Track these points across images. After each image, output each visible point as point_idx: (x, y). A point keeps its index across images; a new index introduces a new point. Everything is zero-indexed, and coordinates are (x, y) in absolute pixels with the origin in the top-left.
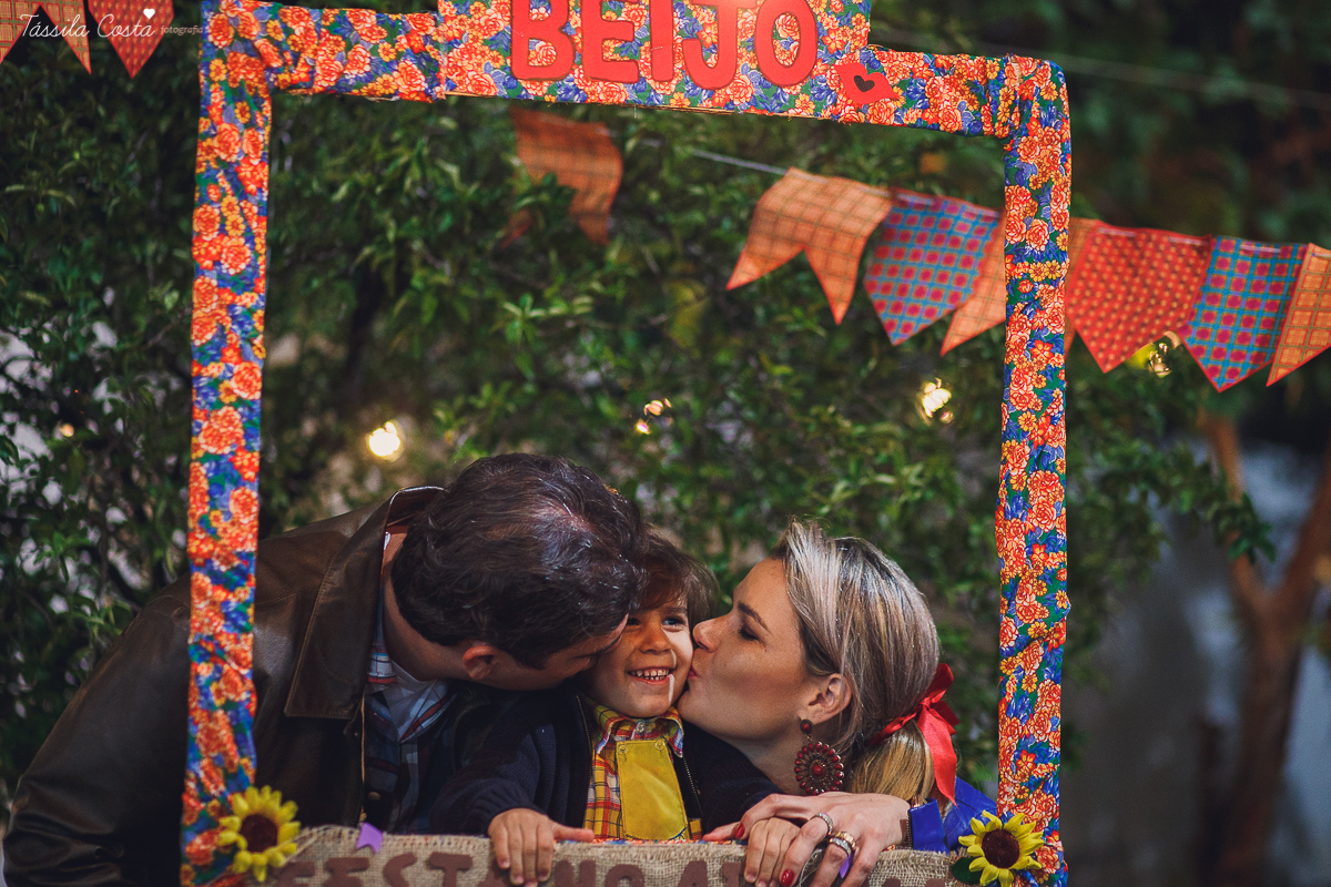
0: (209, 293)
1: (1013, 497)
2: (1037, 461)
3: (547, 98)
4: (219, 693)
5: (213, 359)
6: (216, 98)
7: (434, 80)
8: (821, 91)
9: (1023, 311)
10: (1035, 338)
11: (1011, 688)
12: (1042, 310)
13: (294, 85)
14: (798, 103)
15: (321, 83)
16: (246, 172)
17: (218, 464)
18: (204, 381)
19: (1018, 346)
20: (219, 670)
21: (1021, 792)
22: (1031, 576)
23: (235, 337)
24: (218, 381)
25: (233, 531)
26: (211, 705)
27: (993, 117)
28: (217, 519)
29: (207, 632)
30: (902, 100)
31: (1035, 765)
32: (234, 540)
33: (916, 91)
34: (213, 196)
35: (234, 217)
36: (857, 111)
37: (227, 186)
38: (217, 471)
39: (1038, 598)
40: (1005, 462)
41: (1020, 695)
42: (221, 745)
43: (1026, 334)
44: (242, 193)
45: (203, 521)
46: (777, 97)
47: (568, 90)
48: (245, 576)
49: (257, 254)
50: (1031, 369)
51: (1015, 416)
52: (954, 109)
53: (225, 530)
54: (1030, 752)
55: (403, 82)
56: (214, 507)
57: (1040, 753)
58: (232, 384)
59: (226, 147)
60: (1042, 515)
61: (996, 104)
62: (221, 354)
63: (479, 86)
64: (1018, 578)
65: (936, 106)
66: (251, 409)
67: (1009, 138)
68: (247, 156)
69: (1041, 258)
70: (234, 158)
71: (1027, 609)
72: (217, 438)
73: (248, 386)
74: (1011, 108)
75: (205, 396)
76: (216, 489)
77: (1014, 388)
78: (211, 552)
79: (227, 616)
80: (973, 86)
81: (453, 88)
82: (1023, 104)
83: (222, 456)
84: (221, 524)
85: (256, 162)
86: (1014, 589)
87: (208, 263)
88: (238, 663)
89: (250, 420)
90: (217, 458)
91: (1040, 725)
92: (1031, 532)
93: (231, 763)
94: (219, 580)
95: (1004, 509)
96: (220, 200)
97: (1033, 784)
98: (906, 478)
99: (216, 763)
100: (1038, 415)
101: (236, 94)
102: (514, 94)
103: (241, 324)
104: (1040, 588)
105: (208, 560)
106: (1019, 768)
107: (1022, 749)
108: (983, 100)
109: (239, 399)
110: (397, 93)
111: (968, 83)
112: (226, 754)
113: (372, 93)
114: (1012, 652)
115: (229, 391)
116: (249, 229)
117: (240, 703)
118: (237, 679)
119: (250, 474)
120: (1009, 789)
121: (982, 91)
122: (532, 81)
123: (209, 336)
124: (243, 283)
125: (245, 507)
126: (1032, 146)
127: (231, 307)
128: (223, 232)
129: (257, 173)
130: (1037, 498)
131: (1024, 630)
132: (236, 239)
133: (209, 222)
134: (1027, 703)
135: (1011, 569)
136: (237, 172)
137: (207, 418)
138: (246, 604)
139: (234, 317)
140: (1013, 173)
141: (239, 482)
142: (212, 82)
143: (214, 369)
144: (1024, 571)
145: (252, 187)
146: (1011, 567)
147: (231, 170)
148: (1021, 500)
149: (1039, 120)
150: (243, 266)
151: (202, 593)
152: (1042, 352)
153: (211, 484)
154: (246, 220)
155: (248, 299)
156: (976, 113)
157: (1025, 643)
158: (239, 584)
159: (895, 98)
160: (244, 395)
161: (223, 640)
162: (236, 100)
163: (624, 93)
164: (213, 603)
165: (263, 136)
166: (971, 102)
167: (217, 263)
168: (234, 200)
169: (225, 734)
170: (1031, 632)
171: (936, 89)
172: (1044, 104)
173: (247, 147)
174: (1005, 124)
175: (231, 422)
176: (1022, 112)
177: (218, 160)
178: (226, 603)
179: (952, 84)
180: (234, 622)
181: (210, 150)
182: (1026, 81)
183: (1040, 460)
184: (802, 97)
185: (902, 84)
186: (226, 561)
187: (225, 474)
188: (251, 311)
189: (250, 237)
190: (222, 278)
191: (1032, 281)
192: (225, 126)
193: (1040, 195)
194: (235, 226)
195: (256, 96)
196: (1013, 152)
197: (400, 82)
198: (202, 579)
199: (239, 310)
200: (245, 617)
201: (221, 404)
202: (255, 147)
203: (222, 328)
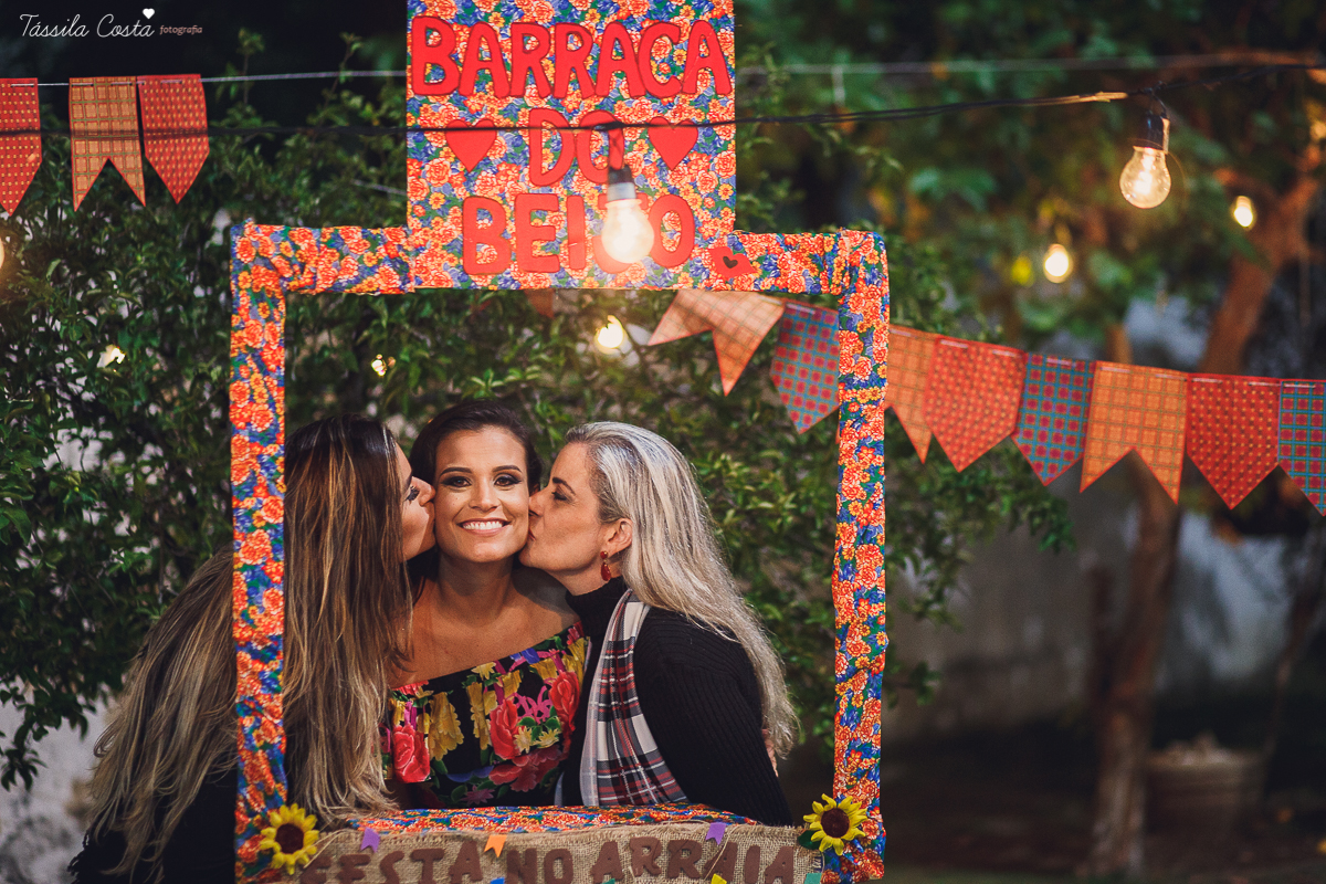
0: (243, 447)
1: (845, 565)
2: (862, 538)
3: (491, 288)
4: (259, 737)
5: (247, 495)
6: (244, 301)
7: (406, 280)
8: (697, 269)
9: (852, 426)
10: (861, 445)
11: (843, 705)
12: (866, 423)
13: (302, 288)
14: (680, 279)
15: (322, 286)
16: (268, 355)
17: (254, 572)
18: (241, 512)
19: (849, 452)
20: (259, 721)
21: (851, 780)
22: (858, 622)
23: (263, 478)
24: (252, 511)
25: (266, 620)
26: (253, 747)
27: (829, 281)
28: (254, 612)
29: (249, 694)
30: (760, 271)
31: (861, 760)
32: (266, 627)
33: (770, 264)
34: (244, 375)
35: (260, 389)
36: (725, 283)
37: (254, 366)
38: (253, 577)
39: (863, 638)
40: (840, 539)
41: (850, 709)
42: (262, 776)
43: (855, 443)
44: (266, 372)
45: (244, 615)
46: (664, 276)
47: (506, 281)
48: (276, 652)
49: (278, 416)
50: (858, 468)
51: (846, 505)
52: (800, 276)
53: (260, 620)
54: (857, 751)
55: (382, 282)
56: (251, 604)
57: (865, 751)
58: (262, 513)
59: (253, 338)
60: (866, 576)
61: (831, 270)
62: (253, 491)
63: (439, 281)
64: (848, 624)
65: (785, 275)
66: (277, 531)
67: (842, 295)
68: (268, 343)
69: (865, 386)
70: (259, 346)
71: (855, 646)
72: (252, 553)
73: (274, 513)
74: (843, 273)
75: (243, 522)
76: (253, 591)
77: (845, 484)
78: (250, 637)
79: (263, 682)
80: (814, 258)
81: (420, 283)
82: (852, 269)
83: (256, 566)
84: (257, 616)
85: (275, 347)
86: (845, 631)
87: (242, 424)
88: (272, 716)
89: (276, 539)
90: (252, 568)
91: (865, 731)
92: (858, 590)
93: (269, 789)
94: (256, 656)
95: (838, 572)
96: (249, 377)
97: (860, 774)
98: (782, 505)
99: (259, 788)
100: (863, 503)
101: (259, 297)
102: (465, 286)
103: (267, 469)
104: (865, 630)
105: (248, 642)
106: (849, 763)
107: (851, 749)
108: (821, 268)
109: (268, 523)
110: (378, 290)
111: (810, 256)
112: (265, 782)
113: (360, 290)
114: (844, 679)
115: (260, 519)
116: (271, 397)
117: (274, 745)
118: (272, 727)
119: (277, 578)
120: (841, 778)
121: (821, 262)
122: (479, 275)
123: (244, 478)
124: (268, 437)
125: (274, 602)
126: (859, 300)
127: (259, 457)
128: (252, 401)
129: (277, 356)
130: (862, 564)
131: (852, 662)
132: (262, 405)
133: (242, 394)
134: (855, 715)
135: (842, 618)
136: (261, 356)
137: (244, 539)
138: (278, 672)
139: (262, 464)
140: (844, 321)
141: (269, 585)
142: (240, 289)
143: (249, 503)
144: (853, 619)
145: (273, 366)
146: (843, 617)
147: (257, 355)
148: (850, 567)
149: (865, 280)
150: (267, 425)
151: (245, 666)
152: (867, 455)
153: (249, 587)
154: (269, 390)
155: (273, 450)
156: (817, 278)
157: (853, 672)
158: (271, 659)
159: (754, 270)
160: (271, 520)
161: (261, 699)
162: (258, 302)
163: (550, 280)
164: (253, 673)
165: (279, 328)
166: (813, 270)
167: (248, 424)
168: (260, 376)
169: (264, 767)
170: (857, 664)
171: (786, 262)
172: (869, 267)
173: (268, 337)
174: (838, 285)
175: (262, 541)
176: (851, 275)
177: (247, 347)
178: (262, 672)
179: (797, 257)
180: (269, 685)
181: (240, 339)
182: (855, 252)
183: (865, 536)
184: (683, 275)
185: (759, 260)
186: (261, 642)
187: (259, 579)
188: (275, 459)
189: (272, 404)
190: (252, 435)
191: (858, 403)
192: (251, 322)
193: (866, 337)
194: (261, 396)
195: (273, 297)
196: (845, 305)
197: (380, 282)
198: (244, 656)
199: (265, 458)
200: (277, 682)
201: (254, 528)
202: (274, 335)
203: (254, 473)
